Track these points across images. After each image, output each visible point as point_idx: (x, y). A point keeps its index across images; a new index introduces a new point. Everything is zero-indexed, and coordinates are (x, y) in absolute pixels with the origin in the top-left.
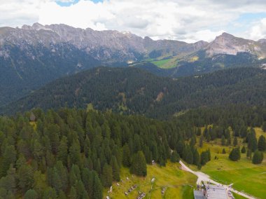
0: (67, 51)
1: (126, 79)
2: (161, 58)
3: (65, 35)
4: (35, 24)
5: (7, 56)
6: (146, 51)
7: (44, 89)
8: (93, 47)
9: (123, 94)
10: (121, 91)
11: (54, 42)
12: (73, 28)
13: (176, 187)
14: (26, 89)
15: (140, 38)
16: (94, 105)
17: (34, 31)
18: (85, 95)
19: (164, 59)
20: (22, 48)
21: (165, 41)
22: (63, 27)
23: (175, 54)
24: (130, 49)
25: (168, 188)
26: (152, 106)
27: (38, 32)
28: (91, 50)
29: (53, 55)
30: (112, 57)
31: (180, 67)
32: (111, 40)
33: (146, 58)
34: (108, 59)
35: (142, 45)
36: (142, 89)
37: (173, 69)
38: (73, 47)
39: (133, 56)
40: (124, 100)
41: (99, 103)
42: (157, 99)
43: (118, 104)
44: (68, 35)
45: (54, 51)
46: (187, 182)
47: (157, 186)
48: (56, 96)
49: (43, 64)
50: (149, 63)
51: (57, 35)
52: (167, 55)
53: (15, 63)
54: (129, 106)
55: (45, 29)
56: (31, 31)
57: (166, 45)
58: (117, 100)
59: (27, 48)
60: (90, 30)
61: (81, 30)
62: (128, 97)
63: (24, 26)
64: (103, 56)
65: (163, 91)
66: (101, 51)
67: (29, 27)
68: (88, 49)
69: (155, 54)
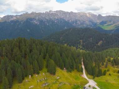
0: (61, 21)
1: (84, 34)
2: (106, 25)
3: (61, 15)
4: (50, 11)
5: (38, 24)
6: (98, 21)
7: (48, 37)
8: (72, 20)
9: (81, 41)
10: (81, 39)
11: (56, 18)
12: (65, 12)
13: (70, 85)
14: (43, 37)
15: (96, 15)
16: (67, 45)
17: (49, 14)
18: (64, 40)
19: (108, 25)
20: (44, 21)
21: (109, 16)
22: (60, 12)
23: (114, 23)
24: (90, 21)
25: (65, 84)
26: (95, 47)
27: (51, 14)
28: (72, 21)
29: (55, 23)
30: (81, 24)
31: (116, 29)
32: (81, 16)
33: (98, 25)
34: (79, 25)
35: (96, 18)
36: (91, 38)
37: (112, 30)
38: (64, 20)
39: (91, 24)
40: (82, 43)
41: (69, 43)
42: (98, 44)
43: (79, 45)
44: (62, 15)
45: (56, 21)
46: (79, 84)
47: (58, 82)
48: (52, 40)
49: (51, 27)
50: (99, 27)
51: (58, 15)
52: (110, 23)
53: (41, 26)
54: (83, 46)
55: (53, 13)
56: (48, 14)
57: (110, 18)
58: (78, 43)
59: (46, 20)
60: (72, 13)
61: (68, 12)
62: (83, 42)
63: (46, 12)
64: (77, 24)
65: (102, 40)
66: (76, 21)
67: (47, 12)
68: (70, 21)
69: (103, 23)
